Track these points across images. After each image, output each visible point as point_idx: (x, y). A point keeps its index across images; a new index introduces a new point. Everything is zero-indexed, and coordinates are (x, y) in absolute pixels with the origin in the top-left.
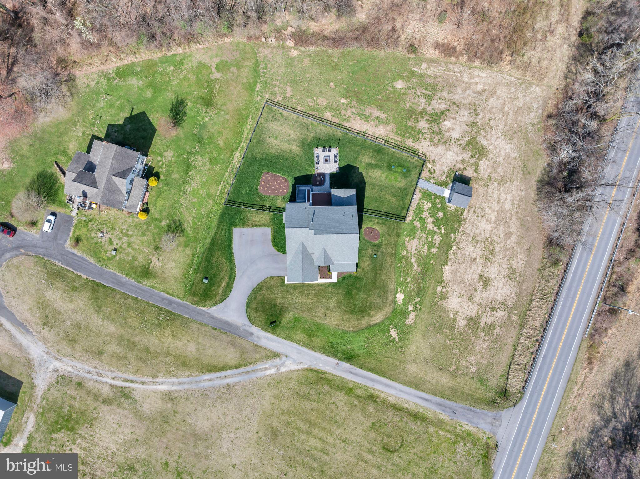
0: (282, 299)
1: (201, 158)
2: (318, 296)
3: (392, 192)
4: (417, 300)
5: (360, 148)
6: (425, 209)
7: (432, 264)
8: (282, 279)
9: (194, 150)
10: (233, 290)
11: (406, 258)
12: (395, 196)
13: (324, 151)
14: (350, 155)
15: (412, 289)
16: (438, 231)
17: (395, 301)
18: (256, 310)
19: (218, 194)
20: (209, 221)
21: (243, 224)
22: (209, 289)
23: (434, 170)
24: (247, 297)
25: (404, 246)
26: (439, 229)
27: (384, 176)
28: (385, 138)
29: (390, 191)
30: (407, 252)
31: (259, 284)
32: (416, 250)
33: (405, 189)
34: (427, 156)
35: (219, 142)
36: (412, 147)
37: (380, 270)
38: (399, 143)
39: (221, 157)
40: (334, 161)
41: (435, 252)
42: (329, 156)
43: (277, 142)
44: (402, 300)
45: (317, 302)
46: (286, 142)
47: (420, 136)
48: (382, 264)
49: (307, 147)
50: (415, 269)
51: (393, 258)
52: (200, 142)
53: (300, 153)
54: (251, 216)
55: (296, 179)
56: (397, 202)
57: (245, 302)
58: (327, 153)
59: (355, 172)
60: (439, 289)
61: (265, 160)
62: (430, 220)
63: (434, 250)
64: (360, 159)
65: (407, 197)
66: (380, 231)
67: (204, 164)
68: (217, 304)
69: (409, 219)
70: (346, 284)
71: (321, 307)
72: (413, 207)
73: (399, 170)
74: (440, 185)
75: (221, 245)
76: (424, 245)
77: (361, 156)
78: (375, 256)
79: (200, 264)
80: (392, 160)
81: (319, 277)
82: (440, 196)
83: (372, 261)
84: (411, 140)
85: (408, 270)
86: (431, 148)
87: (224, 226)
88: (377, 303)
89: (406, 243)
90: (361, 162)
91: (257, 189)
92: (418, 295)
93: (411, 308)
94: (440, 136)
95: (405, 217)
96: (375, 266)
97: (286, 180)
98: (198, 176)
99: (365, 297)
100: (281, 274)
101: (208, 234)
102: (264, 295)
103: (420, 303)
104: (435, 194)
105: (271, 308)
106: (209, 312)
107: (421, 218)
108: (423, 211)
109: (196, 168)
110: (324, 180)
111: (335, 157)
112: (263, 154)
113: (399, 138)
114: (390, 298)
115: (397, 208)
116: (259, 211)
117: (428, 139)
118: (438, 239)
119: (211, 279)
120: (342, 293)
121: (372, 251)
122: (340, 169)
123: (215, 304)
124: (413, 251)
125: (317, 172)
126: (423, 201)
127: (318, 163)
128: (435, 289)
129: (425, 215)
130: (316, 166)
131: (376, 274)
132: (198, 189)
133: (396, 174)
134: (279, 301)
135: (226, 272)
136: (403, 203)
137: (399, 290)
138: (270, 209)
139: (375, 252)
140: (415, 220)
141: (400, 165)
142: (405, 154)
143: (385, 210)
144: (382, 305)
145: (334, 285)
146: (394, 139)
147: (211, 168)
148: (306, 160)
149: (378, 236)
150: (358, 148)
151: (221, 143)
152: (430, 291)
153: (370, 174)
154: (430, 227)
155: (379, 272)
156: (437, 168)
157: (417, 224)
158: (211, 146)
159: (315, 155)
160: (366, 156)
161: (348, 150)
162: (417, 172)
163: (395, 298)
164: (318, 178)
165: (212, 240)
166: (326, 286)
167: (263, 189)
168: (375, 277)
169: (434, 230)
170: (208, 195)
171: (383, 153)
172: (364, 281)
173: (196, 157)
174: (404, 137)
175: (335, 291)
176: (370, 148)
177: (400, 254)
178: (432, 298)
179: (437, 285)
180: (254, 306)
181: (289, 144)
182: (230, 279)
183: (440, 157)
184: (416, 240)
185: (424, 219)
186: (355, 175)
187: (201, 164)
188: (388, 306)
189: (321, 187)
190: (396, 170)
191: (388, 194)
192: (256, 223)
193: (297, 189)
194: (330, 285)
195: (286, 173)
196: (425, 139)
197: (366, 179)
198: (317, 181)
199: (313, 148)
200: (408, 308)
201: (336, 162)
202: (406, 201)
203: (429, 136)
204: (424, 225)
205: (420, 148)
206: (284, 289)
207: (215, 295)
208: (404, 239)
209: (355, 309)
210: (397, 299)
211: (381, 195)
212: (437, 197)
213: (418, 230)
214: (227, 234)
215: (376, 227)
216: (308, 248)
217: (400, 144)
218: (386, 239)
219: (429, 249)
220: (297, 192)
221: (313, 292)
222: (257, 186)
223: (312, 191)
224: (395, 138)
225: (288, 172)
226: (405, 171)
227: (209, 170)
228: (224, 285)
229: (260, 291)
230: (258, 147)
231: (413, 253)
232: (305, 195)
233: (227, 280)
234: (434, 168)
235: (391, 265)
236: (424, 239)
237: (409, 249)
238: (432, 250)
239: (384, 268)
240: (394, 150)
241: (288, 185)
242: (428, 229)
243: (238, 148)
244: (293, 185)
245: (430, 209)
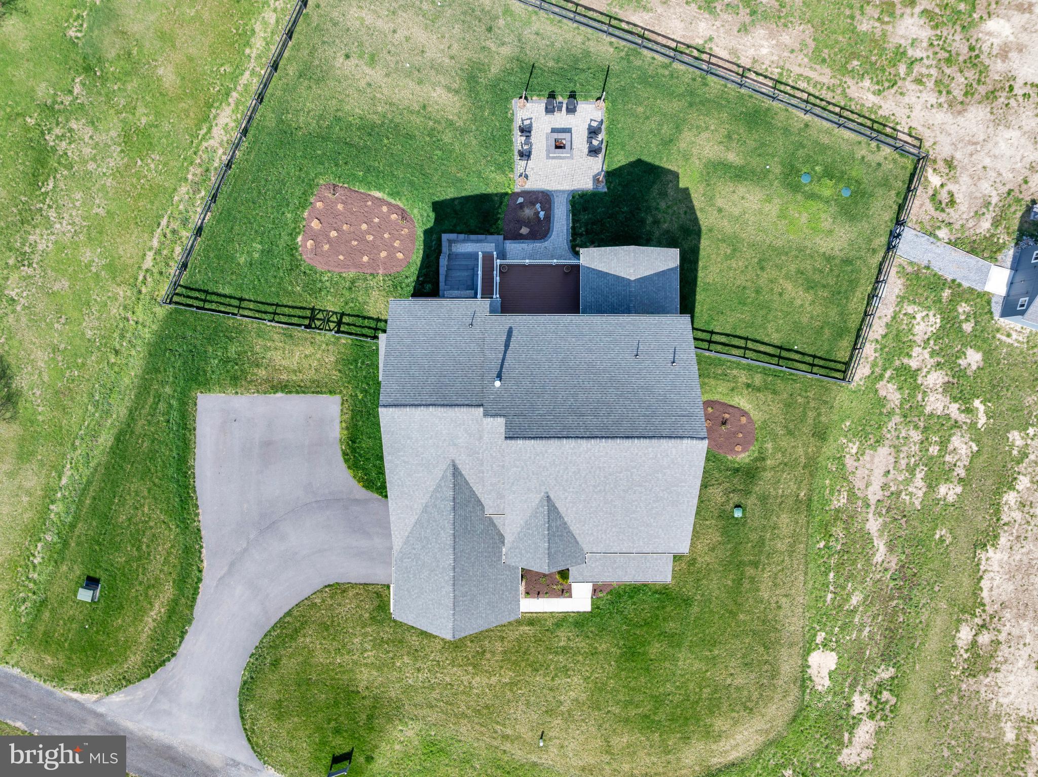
0: (379, 669)
1: (89, 131)
2: (515, 663)
3: (800, 272)
4: (885, 673)
5: (684, 103)
6: (919, 339)
7: (942, 540)
8: (378, 595)
9: (67, 100)
10: (191, 630)
11: (846, 517)
12: (811, 286)
13: (549, 110)
14: (646, 128)
15: (866, 632)
16: (962, 418)
17: (803, 680)
18: (280, 712)
19: (148, 263)
20: (111, 366)
21: (235, 380)
22: (104, 623)
23: (951, 194)
24: (243, 659)
25: (843, 475)
26: (968, 411)
27: (773, 209)
28: (775, 72)
29: (793, 268)
30: (852, 495)
31: (289, 613)
32: (884, 487)
33: (847, 261)
34: (927, 144)
35: (160, 71)
36: (871, 110)
37: (755, 564)
38: (824, 94)
39: (166, 127)
40: (585, 148)
41: (951, 498)
42: (568, 131)
43: (376, 75)
44: (830, 674)
45: (512, 684)
46: (409, 75)
47: (902, 69)
48: (761, 542)
49: (486, 96)
50: (878, 558)
51: (802, 519)
52: (88, 69)
53: (459, 115)
54: (269, 349)
55: (439, 207)
56: (818, 310)
57: (235, 676)
58: (561, 119)
59: (663, 194)
60: (965, 635)
61: (325, 139)
62: (935, 379)
63: (949, 491)
64: (683, 145)
65: (853, 290)
66: (756, 415)
67: (102, 151)
68: (129, 682)
69: (861, 372)
70: (627, 621)
71: (528, 704)
72: (877, 329)
73: (827, 189)
74: (972, 251)
75: (152, 455)
76: (912, 470)
77: (687, 136)
78: (738, 514)
79: (73, 526)
80: (800, 152)
81: (522, 588)
82: (971, 290)
83: (725, 532)
84: (867, 83)
85: (854, 562)
86: (940, 117)
87: (163, 383)
88: (738, 689)
89: (849, 462)
90: (686, 157)
91: (292, 249)
92: (886, 657)
93: (860, 703)
94: (971, 74)
95: (847, 364)
96: (735, 551)
97: (404, 215)
98: (78, 195)
99: (697, 665)
100: (375, 574)
101: (108, 413)
102: (311, 652)
103: (896, 685)
104: (954, 284)
105: (336, 704)
106: (101, 710)
107: (905, 368)
108: (911, 344)
109: (69, 167)
110: (548, 218)
111: (593, 132)
112: (321, 117)
113: (824, 76)
114: (788, 667)
115: (819, 331)
116: (299, 332)
117: (930, 84)
118: (963, 450)
119: (111, 588)
120: (608, 652)
121: (726, 493)
122: (610, 175)
123: (124, 681)
124: (874, 493)
125: (518, 186)
126: (910, 309)
127: (525, 155)
128: (950, 635)
129: (919, 358)
130: (520, 165)
131: (739, 582)
132: (76, 246)
133: (814, 205)
134: (364, 677)
135: (166, 562)
136: (841, 314)
137: (820, 637)
138: (339, 323)
139: (735, 498)
140: (881, 376)
141: (829, 173)
142: (847, 134)
143: (776, 338)
144: (755, 695)
145: (579, 621)
146: (808, 80)
147: (127, 166)
148: (484, 144)
149: (748, 436)
150: (675, 106)
151: (167, 75)
152: (933, 644)
153: (720, 202)
154: (936, 403)
155: (750, 571)
156: (961, 189)
157: (890, 391)
158: (129, 87)
159: (518, 123)
160: (705, 135)
161: (641, 109)
162: (892, 200)
163: (805, 667)
164: (528, 212)
165: (118, 439)
166: (549, 623)
167: (317, 245)
168: (736, 590)
169: (948, 417)
170: (112, 268)
171: (769, 127)
172: (695, 609)
173: (73, 124)
174: (843, 70)
175: (581, 644)
176: (720, 108)
177: (828, 502)
178: (939, 666)
179: (959, 621)
180: (271, 693)
181: (420, 82)
182: (181, 589)
183: (971, 148)
184: (883, 453)
185: (914, 374)
186: (663, 205)
187: (87, 151)
188: (777, 697)
189: (538, 245)
190: (816, 189)
191: (787, 277)
192: (284, 377)
193: (445, 248)
194: (562, 620)
195: (405, 190)
196: (919, 81)
197: (706, 219)
198: (521, 222)
199: (508, 100)
200: (849, 705)
201: (594, 151)
202: (852, 306)
203: (933, 71)
204: (912, 396)
205: (901, 114)
206: (387, 632)
207: (127, 647)
208: (842, 447)
209: (656, 710)
210: (812, 672)
211: (762, 282)
212: (960, 293)
213: (890, 414)
214: (175, 414)
215: (742, 401)
216: (478, 489)
217: (829, 96)
218: (777, 449)
219: (930, 486)
220: (443, 262)
221: (499, 647)
222: (293, 235)
223: (502, 255)
224: (812, 74)
225: (411, 183)
226: (846, 193)
227: (118, 173)
228: (157, 611)
229: (292, 638)
230: (302, 90)
231: (873, 500)
232: (475, 274)
233: (169, 591)
234: (951, 187)
235: (792, 545)
236: (915, 448)
237: (859, 484)
238: (943, 490)
239: (768, 556)
240: (808, 117)
241: (412, 237)
242: (928, 410)
243: (228, 94)
244: (427, 233)
245: (937, 337)
